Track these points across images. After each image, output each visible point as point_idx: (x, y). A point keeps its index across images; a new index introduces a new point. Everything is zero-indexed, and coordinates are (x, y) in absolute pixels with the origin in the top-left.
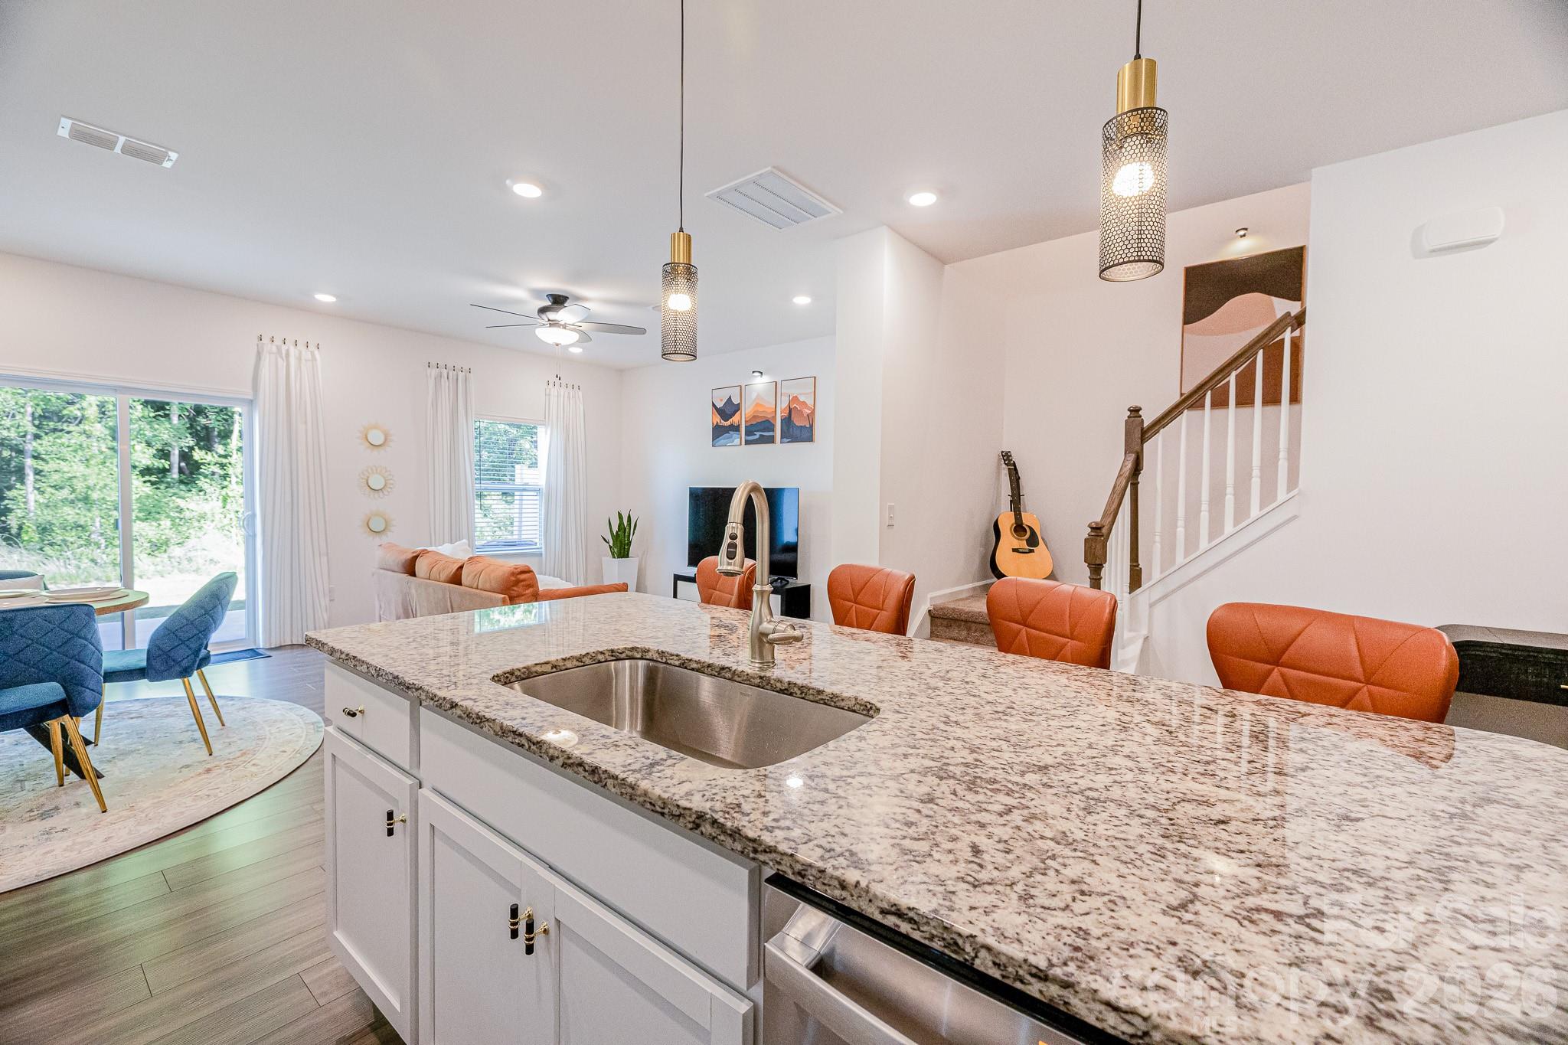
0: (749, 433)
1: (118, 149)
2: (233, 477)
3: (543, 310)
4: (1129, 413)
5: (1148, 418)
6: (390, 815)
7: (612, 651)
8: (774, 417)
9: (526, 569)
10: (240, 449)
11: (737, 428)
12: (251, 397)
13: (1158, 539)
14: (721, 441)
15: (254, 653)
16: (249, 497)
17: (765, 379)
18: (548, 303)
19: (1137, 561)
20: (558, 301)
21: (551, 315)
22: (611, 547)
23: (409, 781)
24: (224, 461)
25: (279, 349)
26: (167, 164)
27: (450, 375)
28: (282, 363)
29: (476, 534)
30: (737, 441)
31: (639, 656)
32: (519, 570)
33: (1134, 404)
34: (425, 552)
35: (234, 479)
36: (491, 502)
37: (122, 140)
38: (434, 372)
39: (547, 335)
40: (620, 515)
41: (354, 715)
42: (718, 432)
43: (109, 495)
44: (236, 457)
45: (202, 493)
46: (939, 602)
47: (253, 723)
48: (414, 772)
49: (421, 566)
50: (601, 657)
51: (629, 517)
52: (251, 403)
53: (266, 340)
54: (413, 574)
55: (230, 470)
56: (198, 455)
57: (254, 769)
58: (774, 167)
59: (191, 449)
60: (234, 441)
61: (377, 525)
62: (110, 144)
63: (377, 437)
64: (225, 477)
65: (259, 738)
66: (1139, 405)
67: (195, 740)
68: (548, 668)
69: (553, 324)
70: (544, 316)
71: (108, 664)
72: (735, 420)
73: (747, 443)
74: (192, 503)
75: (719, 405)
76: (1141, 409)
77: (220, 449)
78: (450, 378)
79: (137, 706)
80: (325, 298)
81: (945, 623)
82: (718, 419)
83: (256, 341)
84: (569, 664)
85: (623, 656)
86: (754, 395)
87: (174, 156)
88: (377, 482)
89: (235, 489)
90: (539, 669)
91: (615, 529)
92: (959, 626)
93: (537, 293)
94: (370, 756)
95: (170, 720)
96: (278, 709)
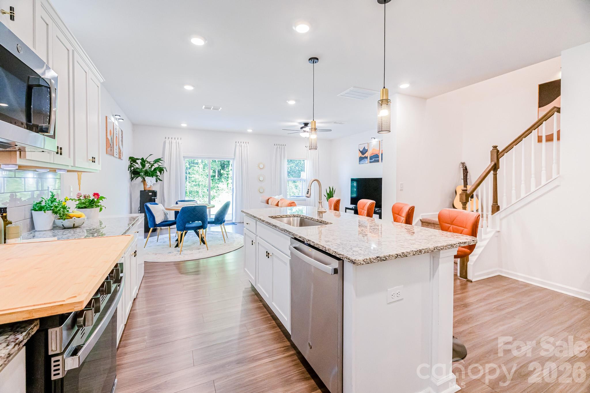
0: (370, 159)
1: (212, 109)
2: (230, 177)
3: (302, 128)
4: (492, 148)
5: (500, 149)
6: (252, 241)
7: (294, 215)
8: (379, 153)
9: (293, 202)
10: (231, 170)
11: (367, 158)
12: (233, 158)
13: (505, 194)
14: (362, 162)
15: (233, 223)
16: (232, 183)
17: (376, 140)
18: (303, 125)
19: (497, 203)
20: (306, 124)
21: (304, 129)
22: (327, 198)
23: (255, 235)
24: (228, 173)
25: (240, 144)
26: (220, 110)
27: (280, 146)
28: (240, 148)
29: (288, 193)
30: (367, 162)
31: (299, 216)
32: (291, 202)
33: (495, 145)
34: (271, 198)
35: (230, 178)
36: (298, 184)
37: (212, 107)
38: (276, 146)
39: (303, 135)
40: (330, 188)
41: (248, 224)
42: (361, 159)
43: (203, 183)
44: (231, 172)
45: (222, 182)
46: (425, 217)
47: (233, 238)
48: (256, 234)
49: (270, 201)
50: (291, 216)
51: (333, 188)
52: (234, 159)
53: (237, 142)
54: (268, 204)
55: (229, 176)
56: (222, 171)
57: (233, 246)
58: (355, 87)
59: (220, 170)
60: (230, 168)
61: (261, 191)
62: (210, 108)
63: (261, 166)
64: (228, 177)
65: (234, 241)
66: (497, 145)
67: (222, 240)
68: (280, 217)
69: (304, 131)
70: (302, 130)
71: (209, 220)
72: (366, 155)
73: (370, 162)
74: (221, 185)
75: (361, 150)
76: (497, 146)
77: (227, 170)
78: (280, 148)
79: (211, 232)
80: (250, 131)
81: (427, 224)
82: (361, 155)
83: (235, 143)
84: (284, 216)
85: (296, 216)
86: (372, 146)
87: (221, 108)
88: (261, 179)
89: (230, 181)
90: (278, 216)
91: (328, 192)
92: (431, 226)
93: (300, 123)
94: (250, 232)
95: (217, 236)
96: (238, 235)
